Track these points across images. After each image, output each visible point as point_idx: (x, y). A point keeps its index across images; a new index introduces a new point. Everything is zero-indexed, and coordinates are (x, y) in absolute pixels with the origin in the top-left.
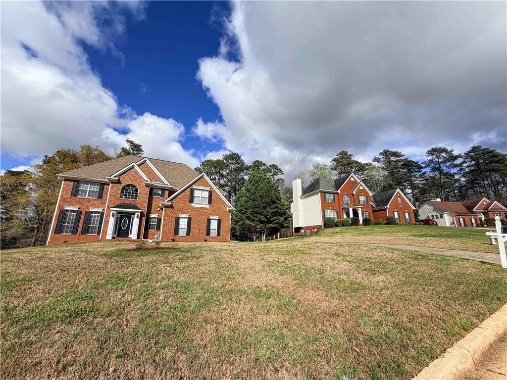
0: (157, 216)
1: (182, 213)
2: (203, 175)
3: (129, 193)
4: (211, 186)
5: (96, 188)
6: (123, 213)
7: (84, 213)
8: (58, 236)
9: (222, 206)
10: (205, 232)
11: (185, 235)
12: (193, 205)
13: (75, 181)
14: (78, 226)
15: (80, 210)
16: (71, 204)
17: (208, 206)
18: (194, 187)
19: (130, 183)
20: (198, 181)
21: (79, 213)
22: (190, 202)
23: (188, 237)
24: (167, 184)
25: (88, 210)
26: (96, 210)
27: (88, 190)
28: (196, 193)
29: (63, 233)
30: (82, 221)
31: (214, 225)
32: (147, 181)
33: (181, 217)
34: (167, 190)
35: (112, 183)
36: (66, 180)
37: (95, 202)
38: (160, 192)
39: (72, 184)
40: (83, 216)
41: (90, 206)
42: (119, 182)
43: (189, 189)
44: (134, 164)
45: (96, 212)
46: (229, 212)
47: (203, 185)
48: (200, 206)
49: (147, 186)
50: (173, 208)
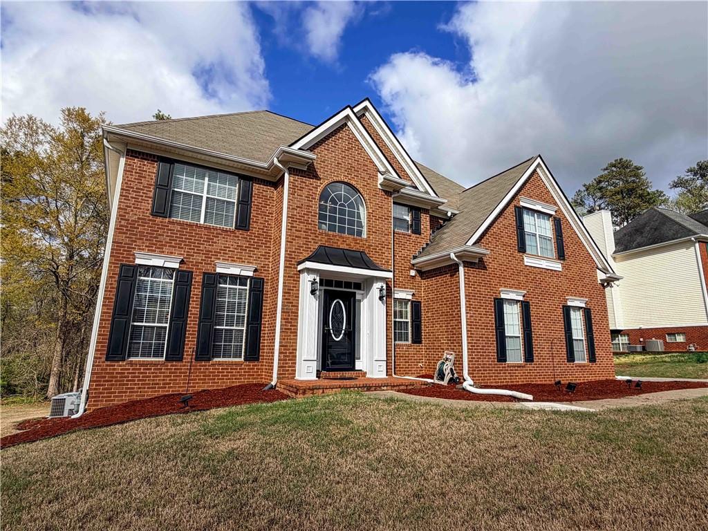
0: (410, 297)
1: (507, 283)
4: (556, 203)
5: (230, 192)
7: (198, 279)
8: (119, 366)
11: (522, 362)
12: (528, 260)
13: (159, 159)
14: (183, 329)
15: (184, 268)
16: (156, 247)
17: (557, 266)
18: (523, 202)
19: (341, 178)
20: (529, 186)
21: (182, 279)
22: (519, 252)
23: (530, 366)
24: (427, 192)
25: (209, 269)
26: (235, 271)
27: (205, 195)
28: (528, 223)
29: (137, 356)
30: (194, 308)
31: (578, 327)
32: (389, 173)
33: (505, 300)
34: (426, 211)
37: (231, 243)
38: (408, 218)
39: (151, 169)
40: (196, 292)
41: (216, 254)
42: (309, 171)
43: (513, 210)
44: (348, 111)
45: (234, 279)
46: (603, 286)
47: (539, 197)
48: (544, 264)
49: (386, 192)
50: (485, 268)
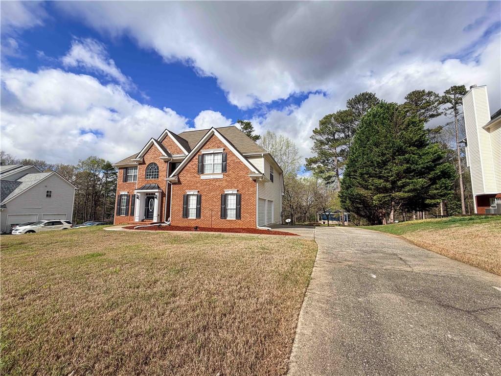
1: (191, 189)
2: (213, 131)
3: (153, 172)
4: (225, 146)
6: (150, 194)
7: (131, 196)
8: (119, 217)
9: (242, 173)
10: (220, 213)
11: (195, 218)
12: (203, 177)
13: (124, 168)
14: (128, 208)
15: (128, 194)
16: (124, 190)
17: (221, 176)
18: (203, 152)
19: (152, 162)
20: (208, 143)
21: (128, 196)
22: (199, 174)
23: (198, 220)
25: (132, 193)
27: (133, 174)
28: (208, 160)
29: (122, 215)
30: (130, 204)
31: (232, 202)
32: (164, 156)
33: (190, 195)
35: (140, 164)
36: (120, 169)
39: (122, 171)
42: (144, 163)
43: (197, 157)
44: (152, 139)
46: (255, 181)
47: (213, 147)
48: (212, 177)
49: (165, 162)
50: (181, 184)
